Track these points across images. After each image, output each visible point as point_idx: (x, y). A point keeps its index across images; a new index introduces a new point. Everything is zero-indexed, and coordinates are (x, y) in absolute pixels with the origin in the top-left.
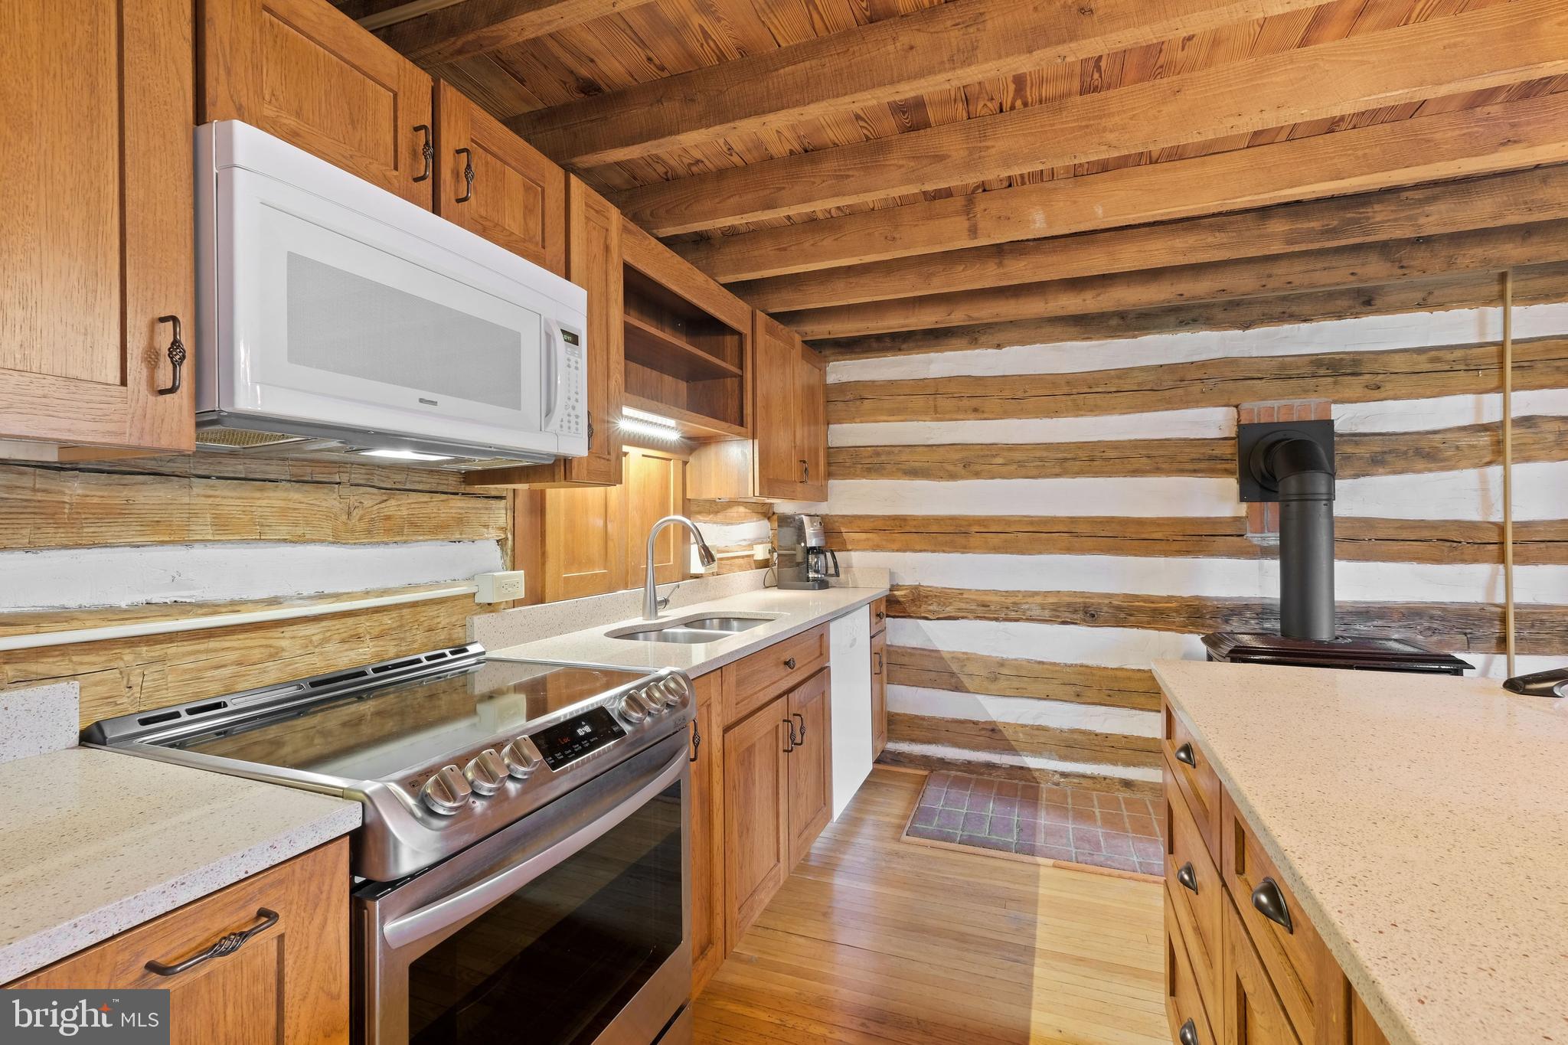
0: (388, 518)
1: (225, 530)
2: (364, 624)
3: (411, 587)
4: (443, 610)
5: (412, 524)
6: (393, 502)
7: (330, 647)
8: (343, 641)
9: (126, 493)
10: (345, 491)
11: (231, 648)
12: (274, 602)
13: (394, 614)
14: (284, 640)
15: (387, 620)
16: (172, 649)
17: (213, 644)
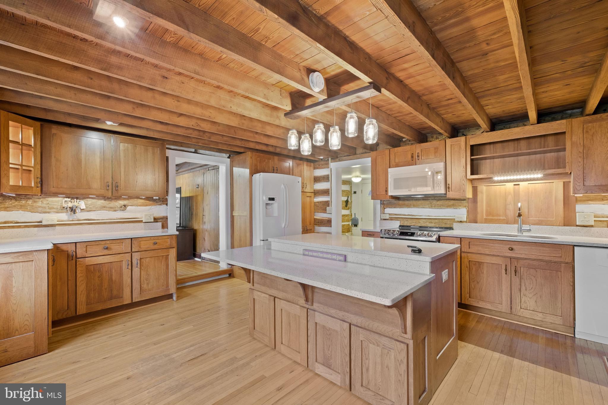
0: (438, 204)
1: (415, 206)
2: (433, 221)
3: (444, 216)
4: (448, 220)
5: (442, 205)
6: (438, 202)
7: (427, 223)
8: (429, 223)
9: (405, 202)
10: (431, 201)
11: (414, 221)
12: (421, 216)
13: (438, 220)
14: (421, 221)
15: (437, 221)
16: (409, 220)
17: (412, 220)
